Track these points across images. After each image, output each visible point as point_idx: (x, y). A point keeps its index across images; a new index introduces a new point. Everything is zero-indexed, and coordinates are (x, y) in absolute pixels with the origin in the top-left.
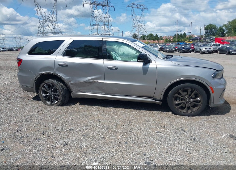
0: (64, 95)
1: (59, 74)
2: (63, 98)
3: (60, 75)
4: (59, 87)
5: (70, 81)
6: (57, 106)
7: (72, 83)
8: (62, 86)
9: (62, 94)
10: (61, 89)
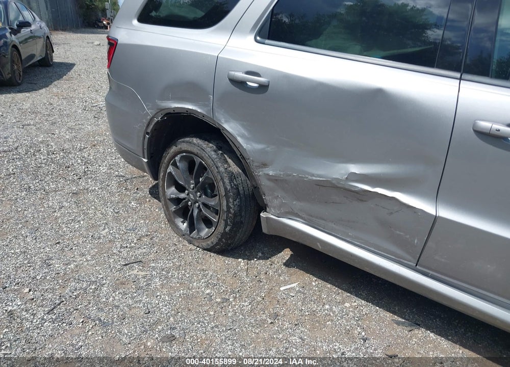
0: (235, 215)
1: (226, 121)
2: (228, 228)
3: (231, 127)
4: (222, 179)
5: (265, 165)
6: (204, 249)
7: (271, 173)
8: (232, 177)
9: (228, 211)
10: (226, 189)
